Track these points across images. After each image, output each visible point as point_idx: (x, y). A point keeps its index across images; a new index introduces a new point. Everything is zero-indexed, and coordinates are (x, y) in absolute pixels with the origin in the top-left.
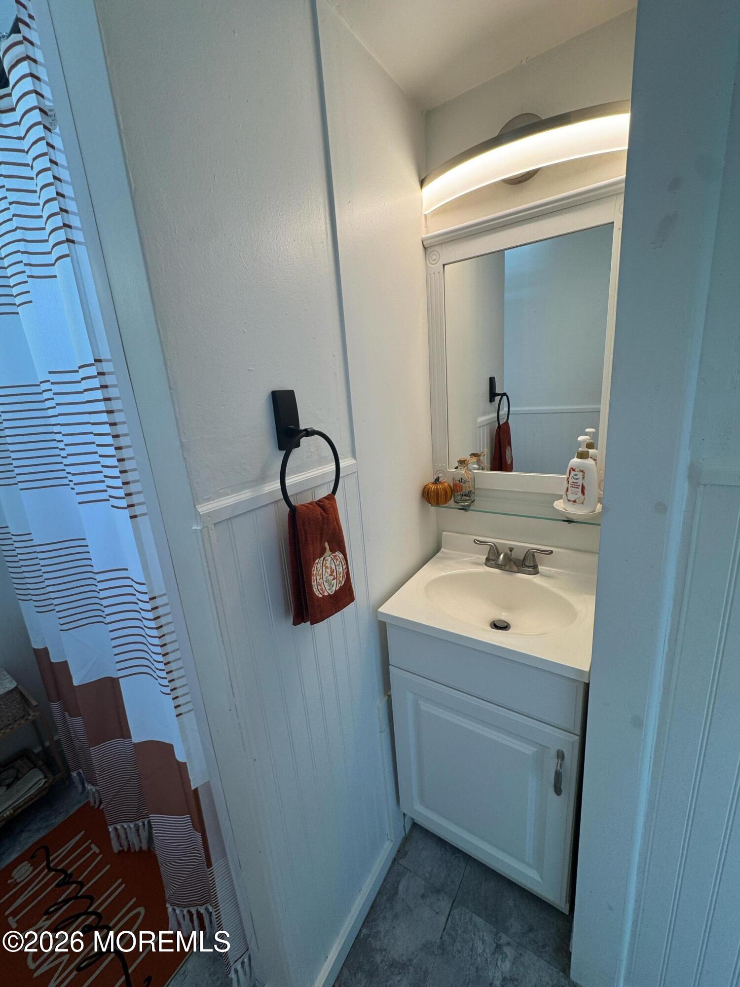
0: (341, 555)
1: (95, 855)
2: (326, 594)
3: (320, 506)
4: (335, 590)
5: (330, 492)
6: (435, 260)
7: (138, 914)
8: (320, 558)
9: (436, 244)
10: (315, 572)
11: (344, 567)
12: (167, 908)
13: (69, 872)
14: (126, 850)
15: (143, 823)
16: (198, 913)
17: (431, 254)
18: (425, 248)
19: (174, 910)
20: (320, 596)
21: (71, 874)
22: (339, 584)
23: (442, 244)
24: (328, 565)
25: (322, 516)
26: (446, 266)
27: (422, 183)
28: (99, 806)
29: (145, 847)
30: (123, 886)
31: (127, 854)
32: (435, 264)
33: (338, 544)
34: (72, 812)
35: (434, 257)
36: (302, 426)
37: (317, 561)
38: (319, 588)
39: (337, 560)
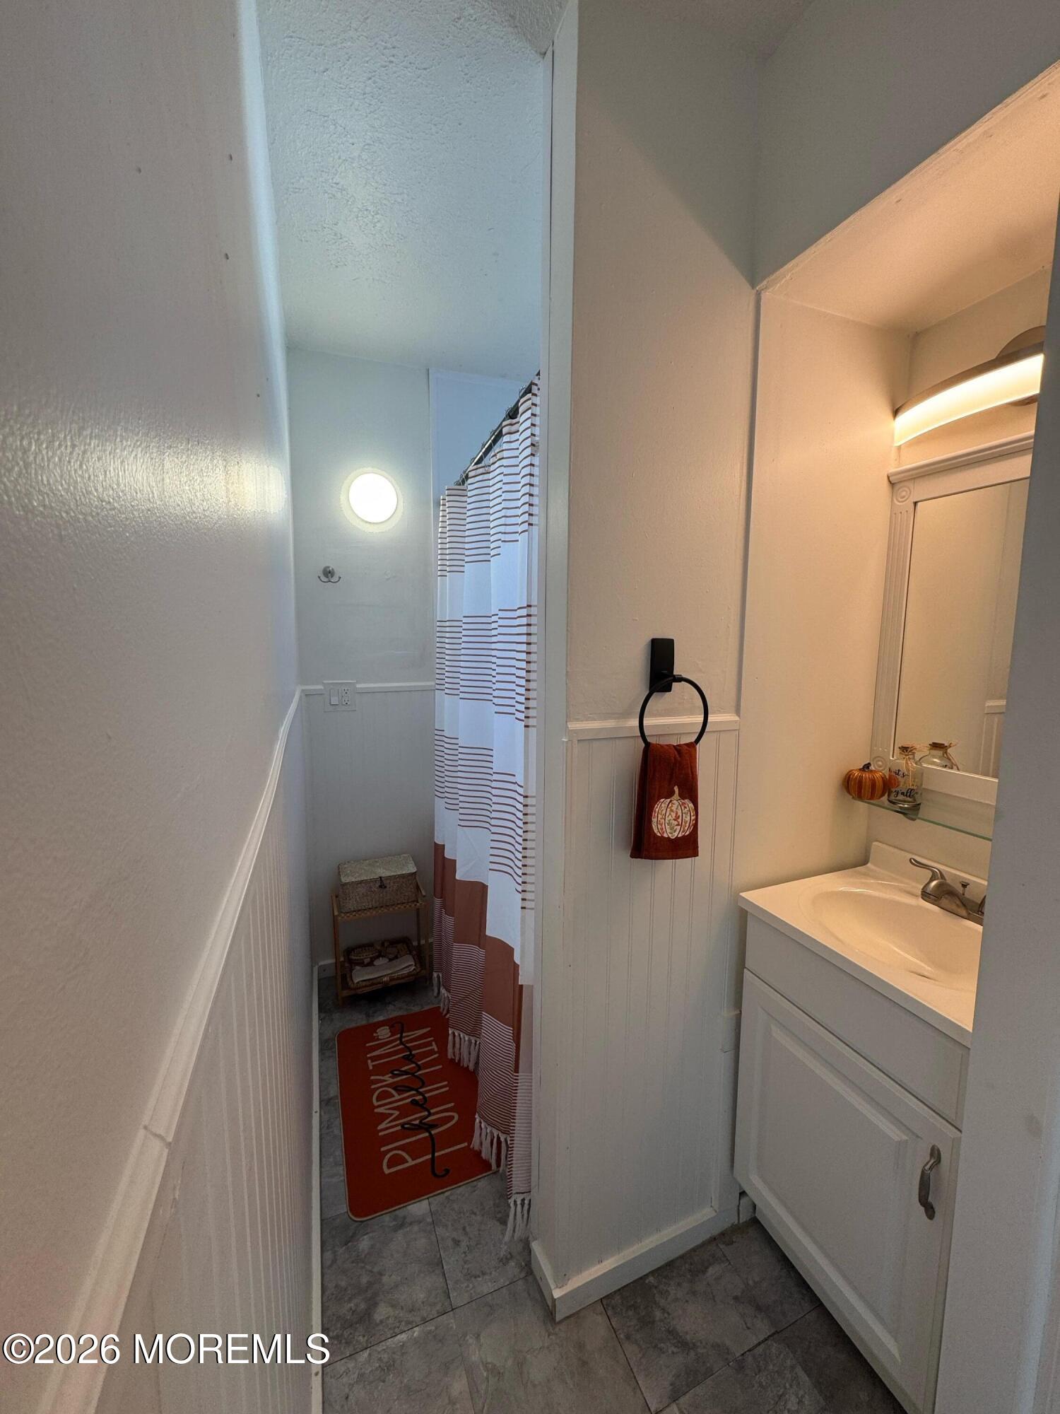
0: (691, 805)
1: (432, 1052)
2: (665, 835)
3: (676, 749)
4: (677, 837)
5: (693, 739)
6: (904, 497)
7: (452, 1118)
8: (666, 799)
9: (905, 479)
10: (657, 810)
11: (693, 818)
12: (475, 1119)
13: (413, 1052)
14: (457, 1061)
15: (476, 1041)
16: (499, 1138)
17: (901, 490)
18: (892, 484)
19: (480, 1122)
20: (659, 834)
21: (414, 1055)
22: (683, 832)
23: (914, 478)
24: (674, 808)
25: (675, 758)
26: (919, 504)
27: (896, 412)
28: (446, 1015)
29: (471, 1067)
30: (447, 1089)
31: (455, 1064)
32: (904, 501)
33: (690, 792)
34: (426, 1008)
35: (904, 493)
36: (675, 673)
37: (662, 800)
38: (659, 827)
39: (685, 807)
